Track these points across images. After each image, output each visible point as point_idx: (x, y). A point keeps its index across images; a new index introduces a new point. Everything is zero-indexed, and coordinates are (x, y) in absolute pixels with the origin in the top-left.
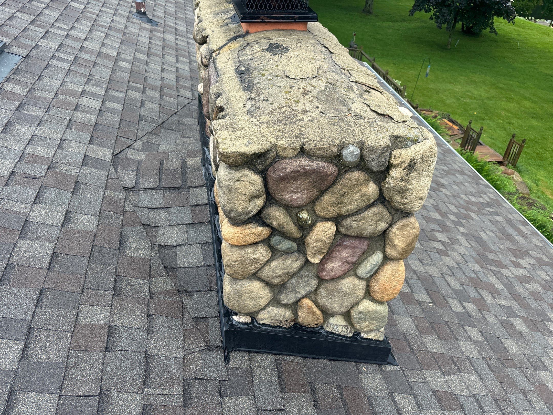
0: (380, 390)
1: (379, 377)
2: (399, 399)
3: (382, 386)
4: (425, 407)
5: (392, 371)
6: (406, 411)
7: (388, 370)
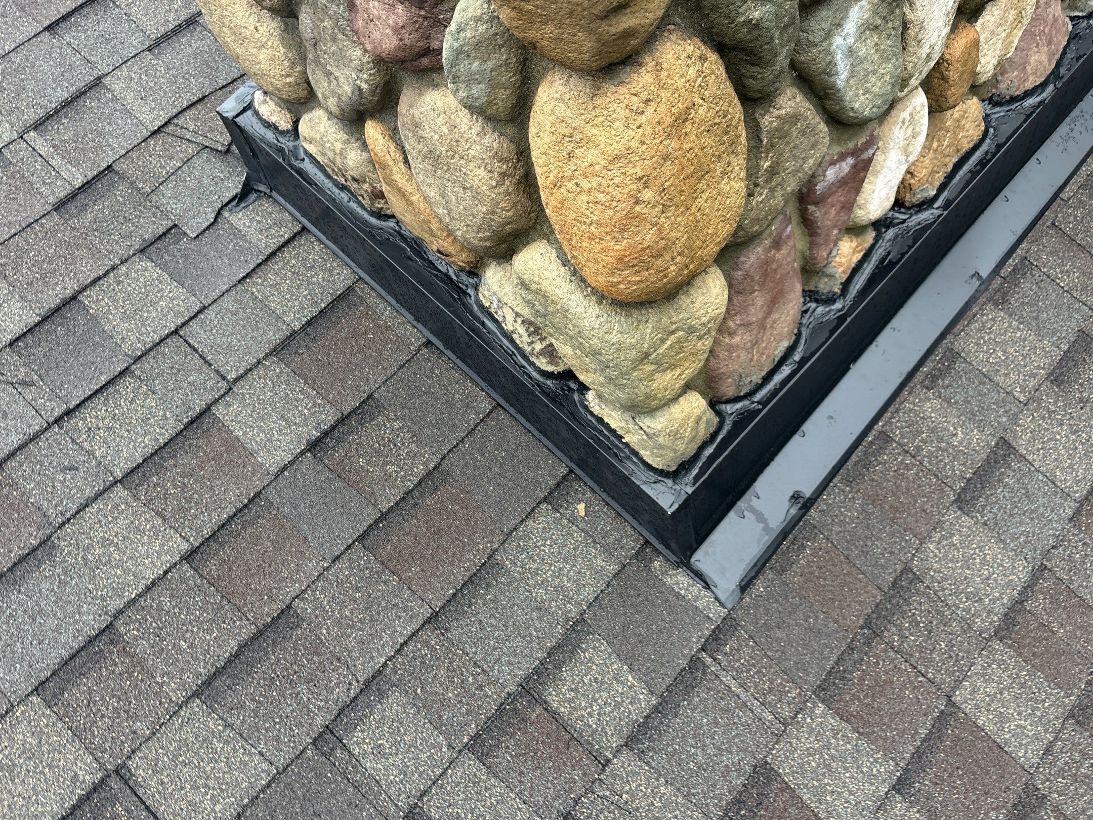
0: (559, 589)
1: (599, 562)
2: (590, 660)
3: (580, 587)
4: (657, 759)
5: (677, 595)
6: (570, 701)
7: (668, 580)
